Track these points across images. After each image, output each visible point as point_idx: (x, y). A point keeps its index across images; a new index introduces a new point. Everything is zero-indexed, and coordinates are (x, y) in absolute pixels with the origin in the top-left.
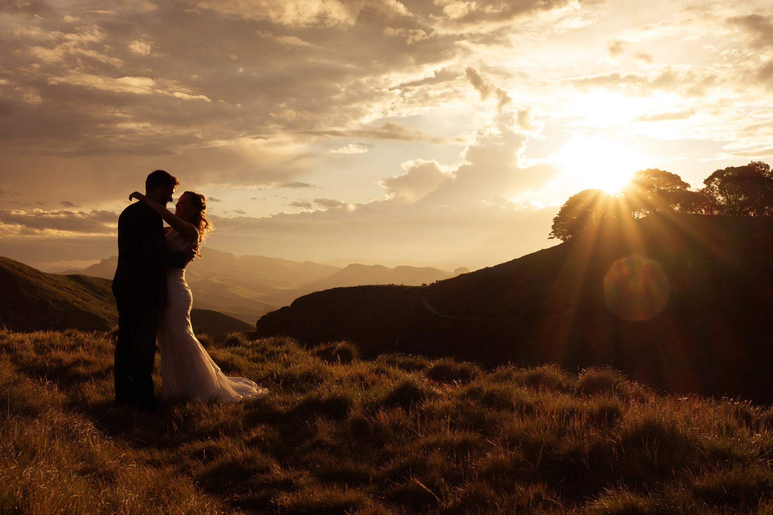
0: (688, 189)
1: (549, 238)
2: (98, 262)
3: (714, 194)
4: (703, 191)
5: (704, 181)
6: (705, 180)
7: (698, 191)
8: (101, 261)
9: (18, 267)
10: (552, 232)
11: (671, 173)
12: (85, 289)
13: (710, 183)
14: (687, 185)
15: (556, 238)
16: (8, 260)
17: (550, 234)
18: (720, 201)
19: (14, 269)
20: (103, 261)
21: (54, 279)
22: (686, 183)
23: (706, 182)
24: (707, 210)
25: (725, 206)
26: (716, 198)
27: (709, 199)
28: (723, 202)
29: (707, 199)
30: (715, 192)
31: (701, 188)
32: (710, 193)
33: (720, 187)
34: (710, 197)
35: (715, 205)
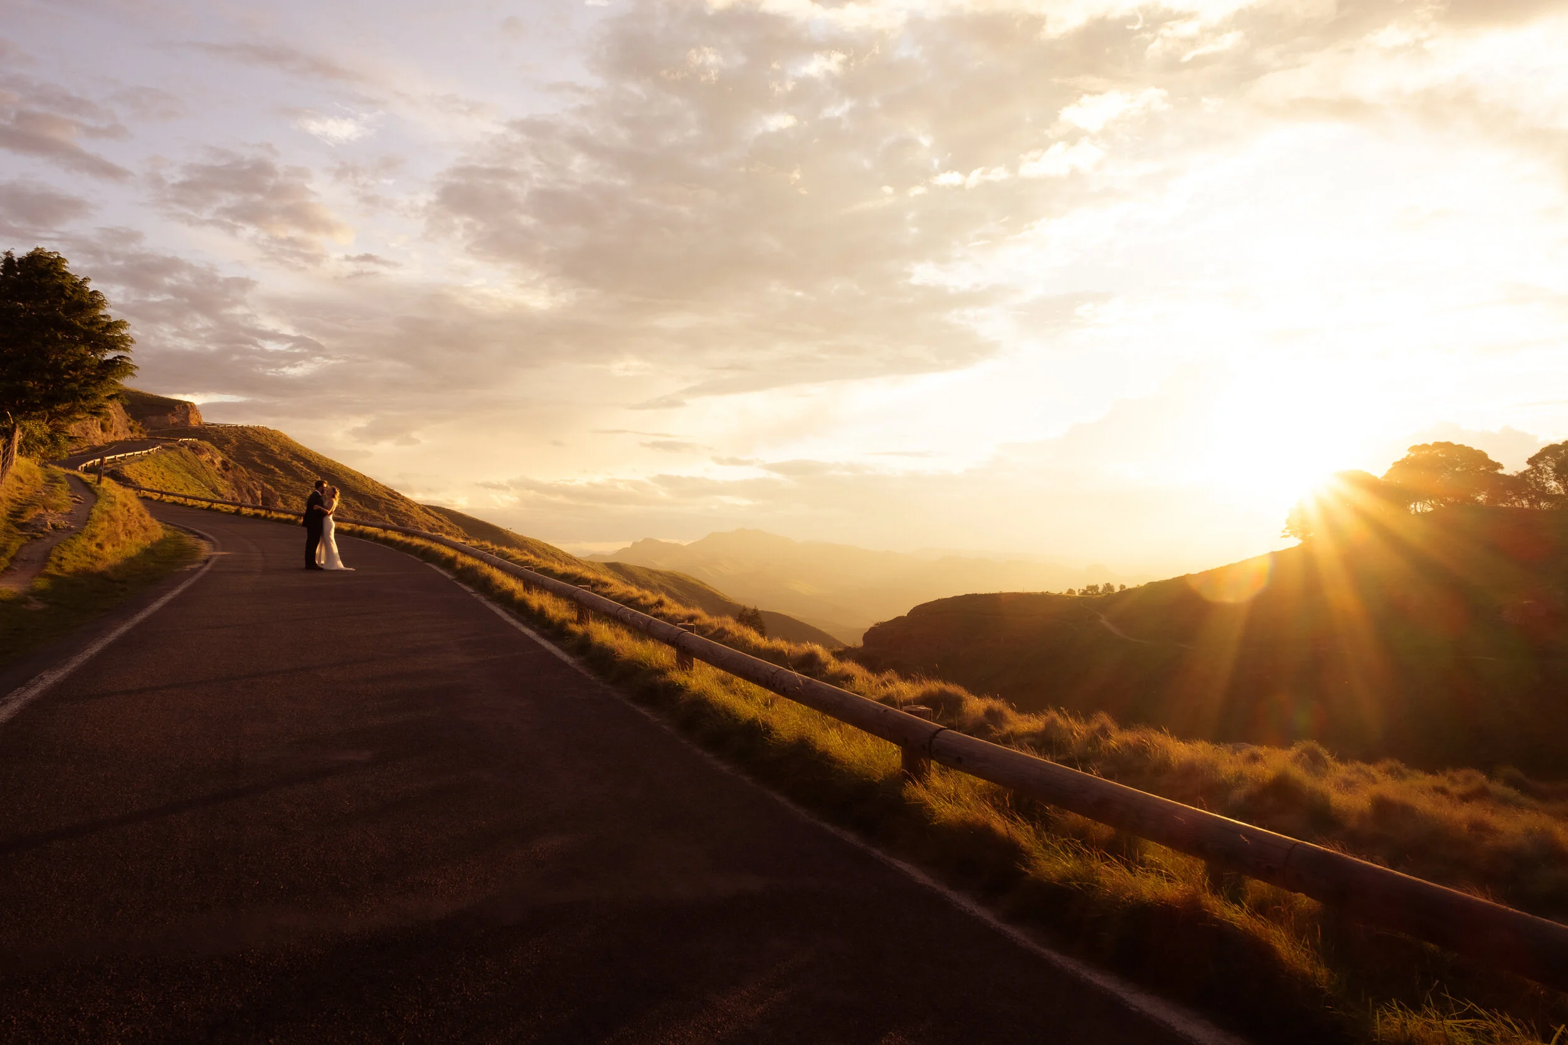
0: (1500, 471)
1: (1282, 537)
2: (628, 544)
3: (1543, 479)
4: (1523, 475)
5: (1527, 460)
6: (1529, 459)
7: (1515, 475)
8: (631, 543)
9: (551, 551)
10: (1286, 529)
11: (1472, 448)
12: (625, 580)
13: (1537, 462)
14: (1499, 466)
15: (1292, 537)
16: (539, 542)
17: (1284, 531)
18: (1552, 489)
19: (547, 554)
20: (635, 544)
21: (591, 566)
22: (1496, 462)
23: (1530, 461)
24: (1531, 502)
25: (1560, 495)
26: (1546, 485)
27: (1534, 486)
28: (1559, 489)
29: (1530, 486)
30: (1545, 476)
31: (1521, 470)
32: (1536, 477)
33: (1554, 470)
34: (1536, 483)
35: (1543, 494)
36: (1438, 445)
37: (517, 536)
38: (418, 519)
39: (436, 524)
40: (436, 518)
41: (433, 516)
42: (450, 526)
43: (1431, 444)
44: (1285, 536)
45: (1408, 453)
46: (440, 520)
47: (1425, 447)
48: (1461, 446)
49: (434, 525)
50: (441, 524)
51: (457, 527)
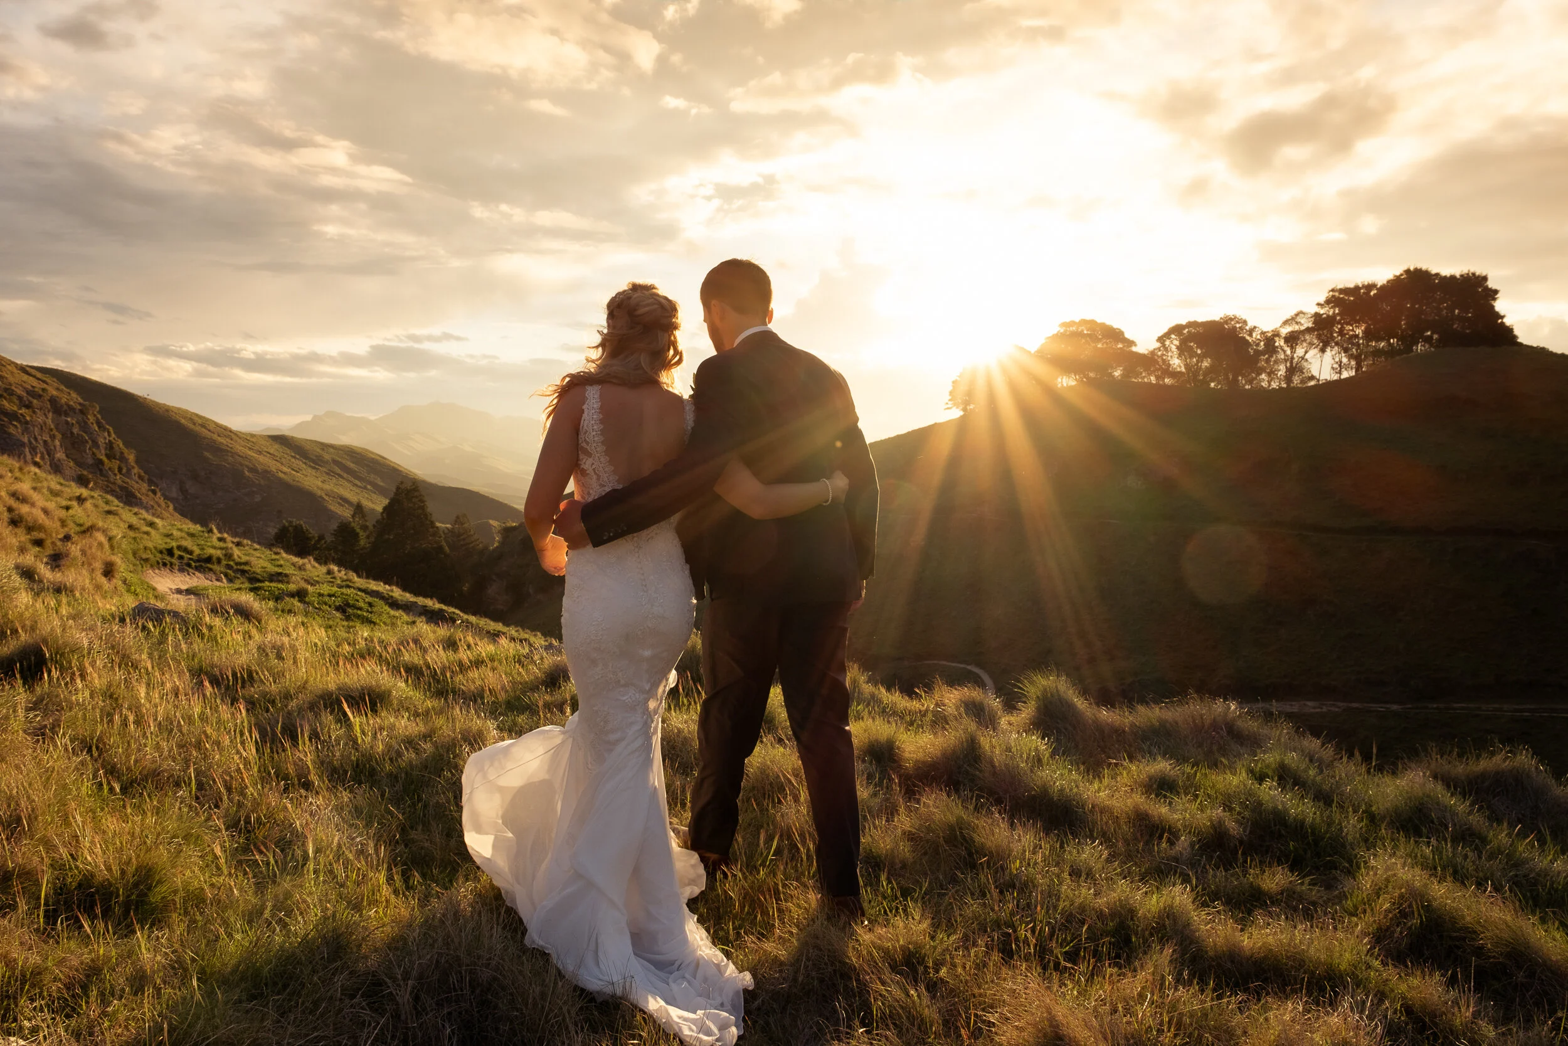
0: (1134, 349)
1: (945, 409)
3: (1168, 356)
4: (1153, 353)
5: (1155, 338)
6: (1157, 337)
7: (1146, 352)
9: (200, 421)
10: (950, 401)
11: (1111, 326)
12: (293, 454)
13: (1165, 341)
14: (1132, 343)
15: (954, 408)
16: (186, 411)
17: (947, 403)
18: (1175, 366)
22: (1131, 339)
23: (1158, 340)
24: (1157, 378)
25: (1180, 372)
26: (1171, 362)
27: (1161, 363)
28: (1180, 367)
29: (1158, 363)
30: (1170, 354)
31: (1151, 348)
32: (1163, 355)
33: (1178, 348)
34: (1164, 361)
35: (1167, 371)
36: (1084, 322)
37: (157, 404)
38: (11, 379)
39: (38, 386)
40: (38, 379)
41: (34, 376)
42: (58, 389)
43: (1077, 321)
44: (948, 408)
45: (1059, 329)
46: (44, 382)
47: (1072, 323)
48: (1103, 324)
49: (33, 387)
50: (45, 386)
51: (68, 390)
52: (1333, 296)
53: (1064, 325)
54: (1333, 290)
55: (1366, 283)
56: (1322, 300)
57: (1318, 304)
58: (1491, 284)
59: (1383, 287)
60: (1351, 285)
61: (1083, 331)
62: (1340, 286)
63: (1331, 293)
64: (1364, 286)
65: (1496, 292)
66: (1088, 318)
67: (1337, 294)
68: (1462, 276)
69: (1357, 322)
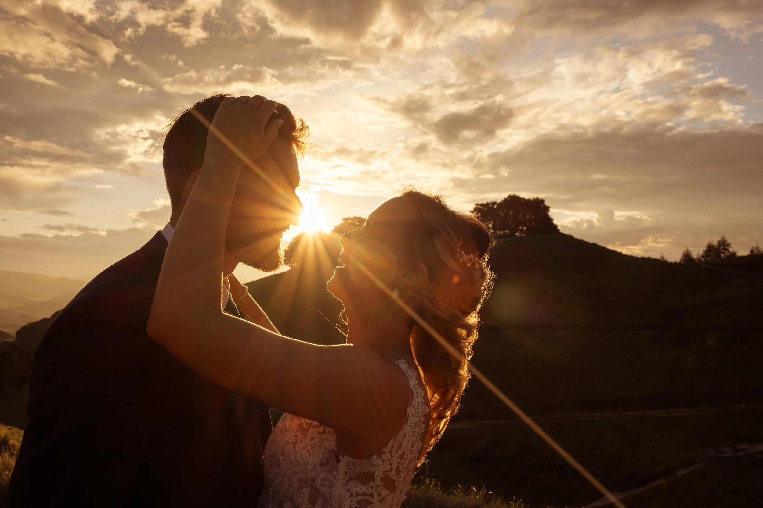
43: (351, 217)
52: (477, 208)
53: (345, 219)
54: (477, 204)
55: (492, 202)
56: (472, 209)
57: (471, 211)
58: (547, 204)
59: (500, 204)
60: (485, 202)
61: (355, 223)
62: (480, 203)
63: (476, 206)
64: (491, 203)
65: (548, 208)
66: (358, 216)
67: (479, 207)
68: (534, 199)
69: (489, 220)
